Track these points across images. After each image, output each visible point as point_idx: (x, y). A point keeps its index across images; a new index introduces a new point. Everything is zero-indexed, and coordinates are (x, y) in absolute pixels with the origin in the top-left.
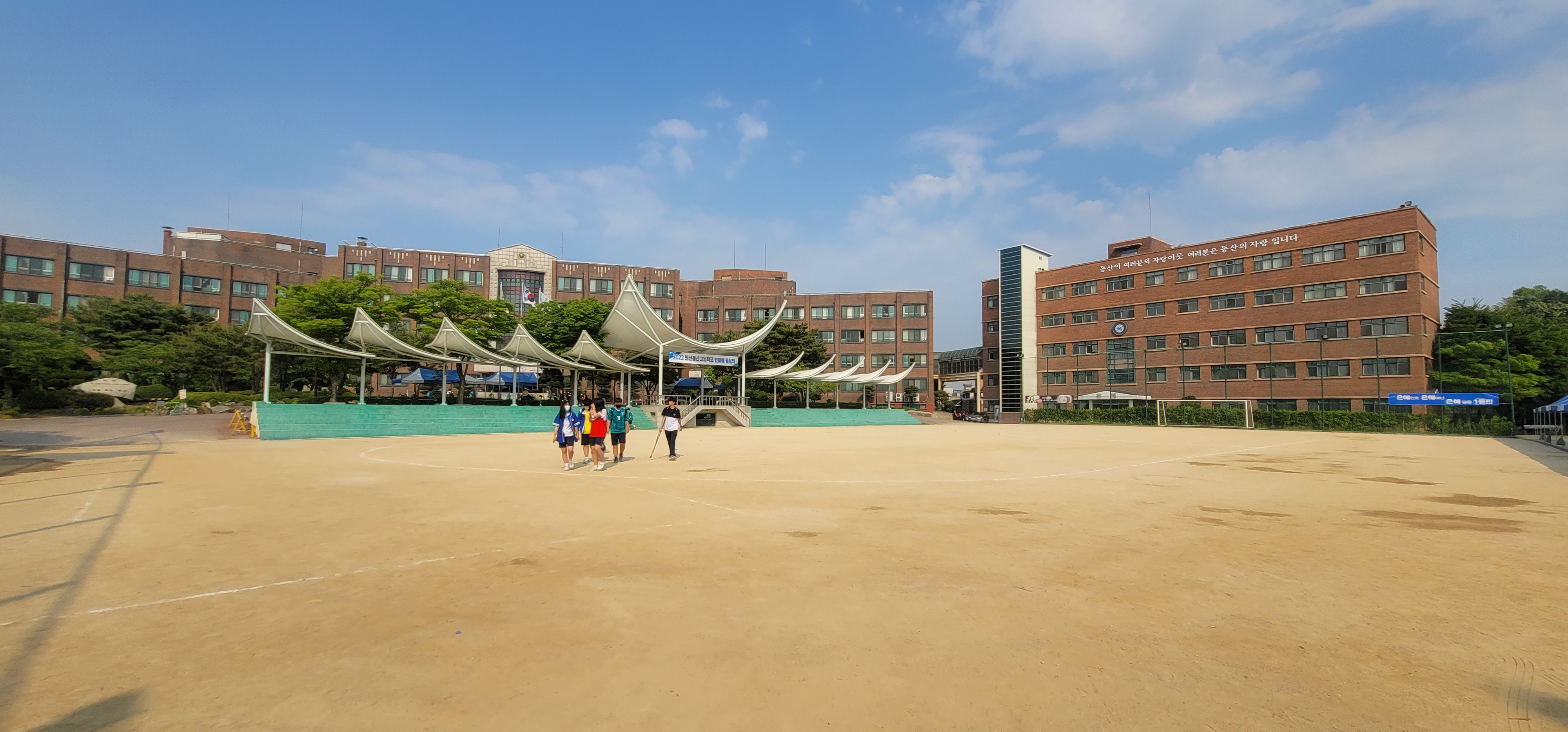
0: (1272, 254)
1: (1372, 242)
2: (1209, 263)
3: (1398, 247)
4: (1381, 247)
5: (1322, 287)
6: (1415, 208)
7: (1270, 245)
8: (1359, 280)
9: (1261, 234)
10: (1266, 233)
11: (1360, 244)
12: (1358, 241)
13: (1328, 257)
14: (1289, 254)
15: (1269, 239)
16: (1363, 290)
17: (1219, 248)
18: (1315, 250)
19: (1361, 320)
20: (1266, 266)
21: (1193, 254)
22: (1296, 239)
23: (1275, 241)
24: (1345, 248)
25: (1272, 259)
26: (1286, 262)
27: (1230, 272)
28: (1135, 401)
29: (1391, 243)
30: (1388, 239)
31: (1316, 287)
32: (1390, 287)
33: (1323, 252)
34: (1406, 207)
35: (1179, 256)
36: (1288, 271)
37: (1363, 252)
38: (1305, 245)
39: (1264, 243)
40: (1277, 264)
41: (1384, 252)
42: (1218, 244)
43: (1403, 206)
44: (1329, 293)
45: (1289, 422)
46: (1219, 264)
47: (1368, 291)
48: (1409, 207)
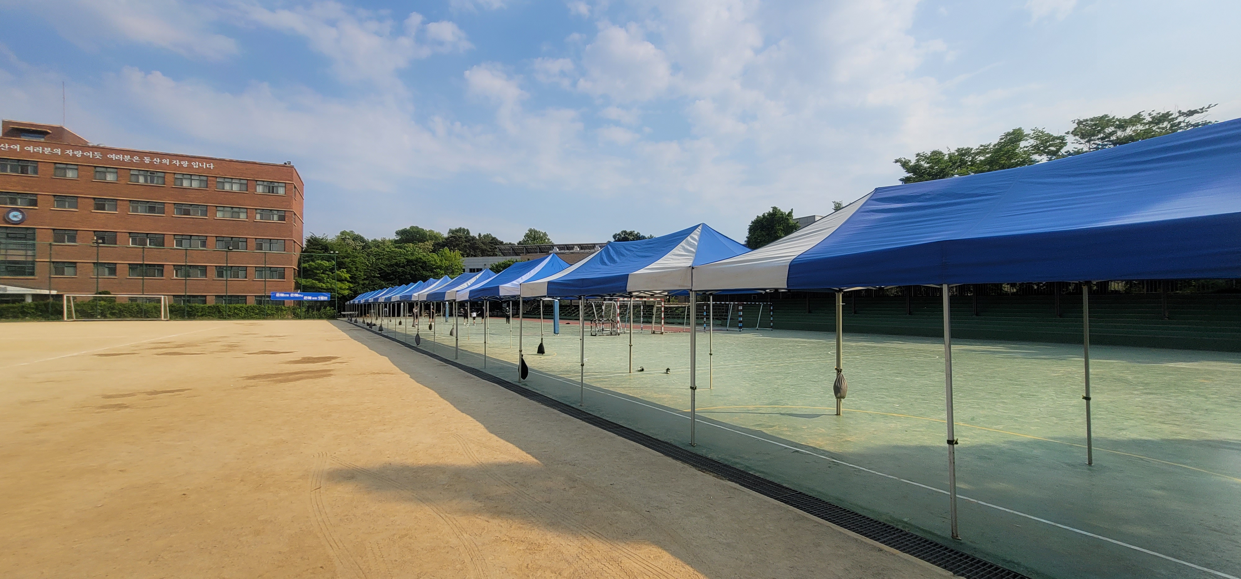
0: (191, 175)
1: (265, 183)
2: (130, 169)
3: (281, 191)
4: (271, 189)
5: (230, 209)
6: (292, 167)
7: (190, 167)
8: (256, 209)
9: (182, 156)
10: (187, 156)
11: (258, 183)
12: (257, 181)
13: (236, 188)
14: (206, 178)
15: (190, 162)
16: (258, 216)
17: (141, 158)
18: (226, 180)
19: (256, 239)
20: (186, 184)
21: (113, 156)
22: (212, 167)
23: (195, 165)
24: (248, 184)
25: (191, 179)
26: (203, 184)
27: (152, 182)
28: (35, 296)
29: (277, 187)
30: (276, 184)
31: (226, 209)
32: (276, 217)
33: (232, 183)
34: (288, 165)
35: (98, 155)
36: (204, 192)
37: (260, 189)
38: (219, 174)
39: (185, 164)
40: (195, 184)
41: (273, 192)
42: (142, 154)
43: (285, 164)
44: (235, 215)
45: (200, 314)
46: (142, 173)
47: (261, 219)
48: (289, 165)
